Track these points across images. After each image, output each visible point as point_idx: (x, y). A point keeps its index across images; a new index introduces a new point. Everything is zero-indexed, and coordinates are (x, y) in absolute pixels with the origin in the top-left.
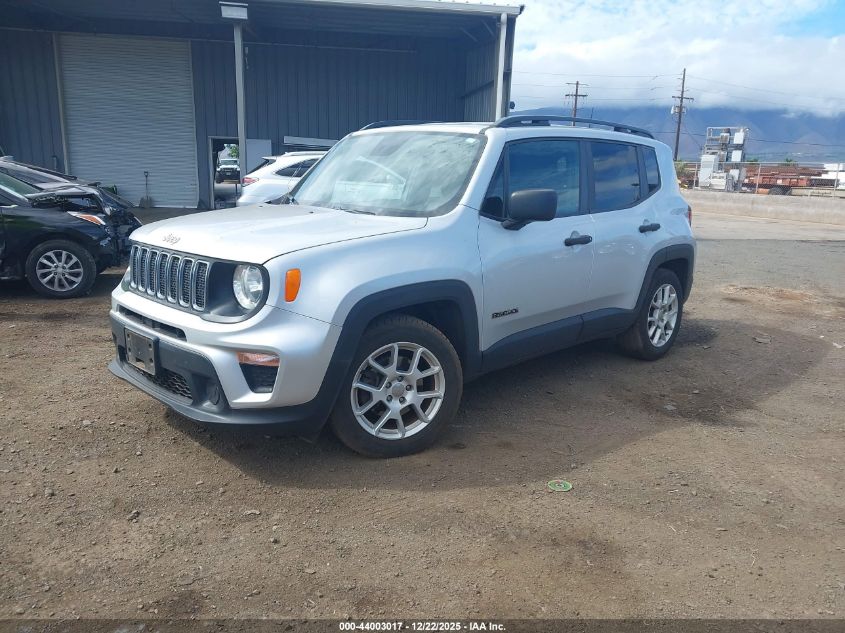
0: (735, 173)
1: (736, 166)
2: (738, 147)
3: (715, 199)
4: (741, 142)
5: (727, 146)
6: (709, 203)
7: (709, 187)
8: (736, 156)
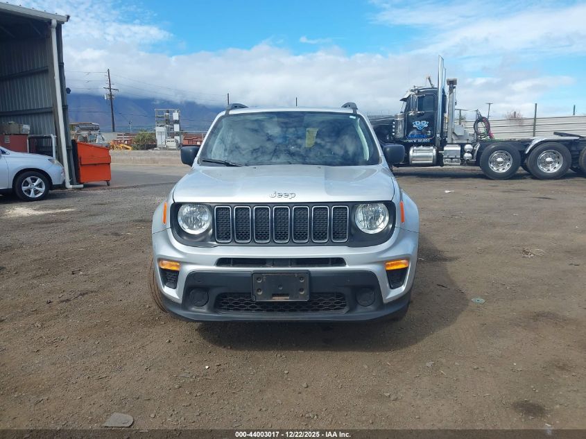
0: (177, 138)
1: (177, 134)
2: (177, 122)
3: (172, 155)
4: (177, 119)
5: (169, 121)
6: (173, 158)
7: (166, 148)
8: (177, 128)
